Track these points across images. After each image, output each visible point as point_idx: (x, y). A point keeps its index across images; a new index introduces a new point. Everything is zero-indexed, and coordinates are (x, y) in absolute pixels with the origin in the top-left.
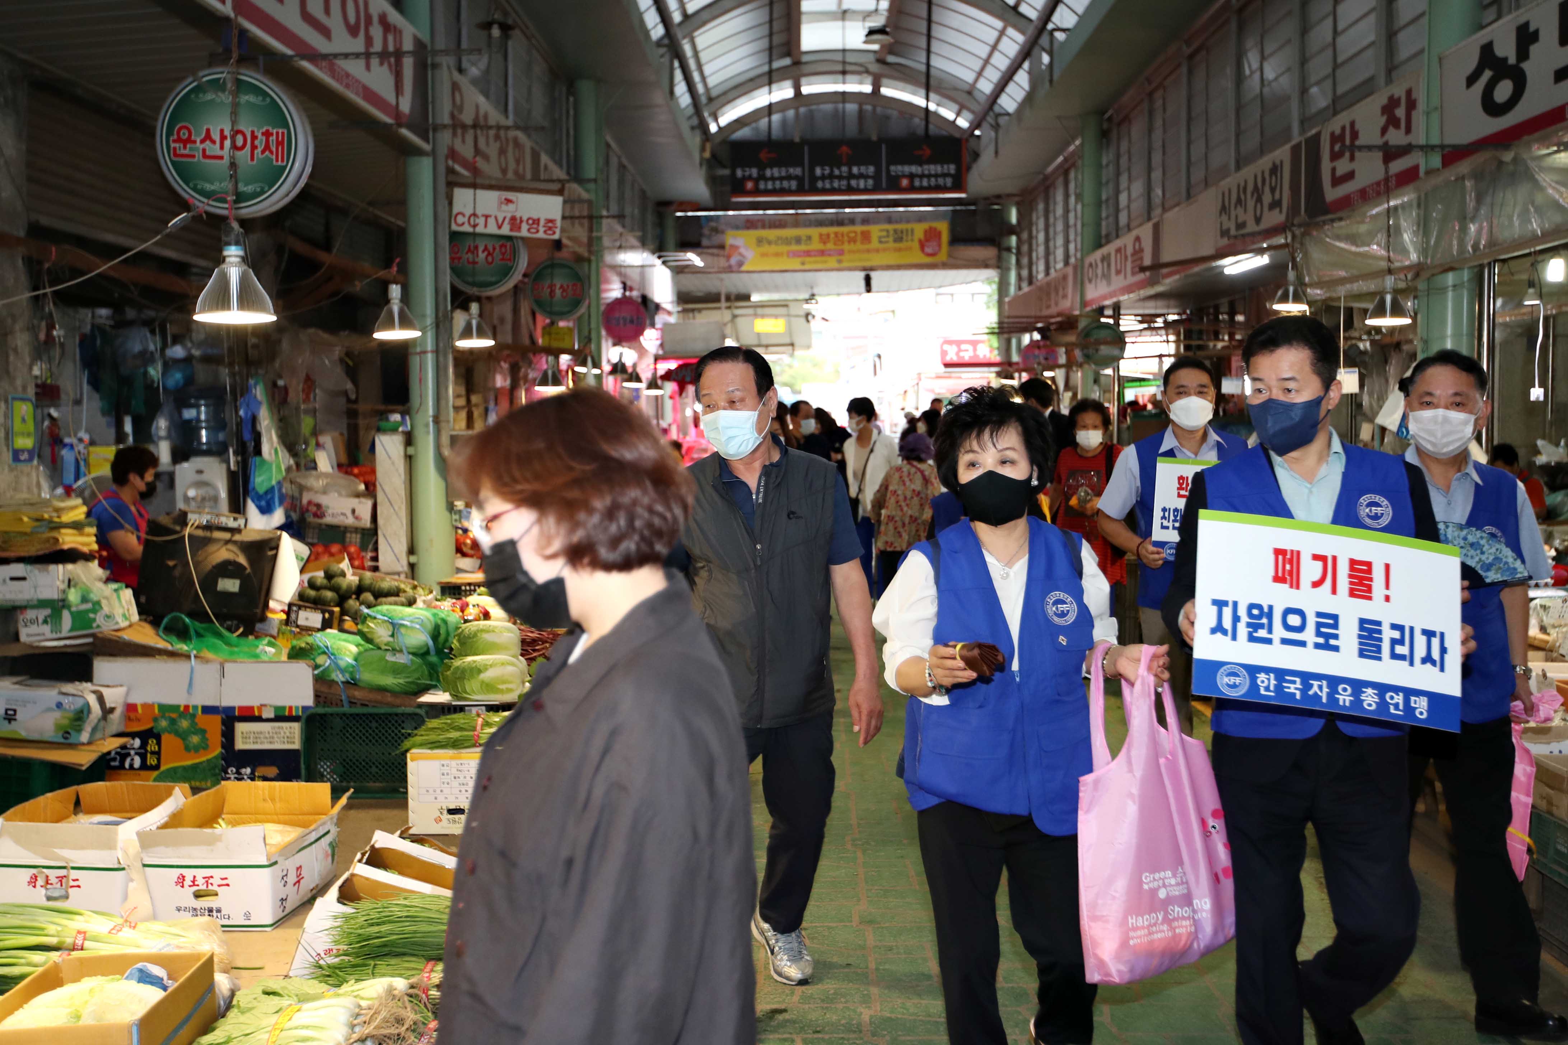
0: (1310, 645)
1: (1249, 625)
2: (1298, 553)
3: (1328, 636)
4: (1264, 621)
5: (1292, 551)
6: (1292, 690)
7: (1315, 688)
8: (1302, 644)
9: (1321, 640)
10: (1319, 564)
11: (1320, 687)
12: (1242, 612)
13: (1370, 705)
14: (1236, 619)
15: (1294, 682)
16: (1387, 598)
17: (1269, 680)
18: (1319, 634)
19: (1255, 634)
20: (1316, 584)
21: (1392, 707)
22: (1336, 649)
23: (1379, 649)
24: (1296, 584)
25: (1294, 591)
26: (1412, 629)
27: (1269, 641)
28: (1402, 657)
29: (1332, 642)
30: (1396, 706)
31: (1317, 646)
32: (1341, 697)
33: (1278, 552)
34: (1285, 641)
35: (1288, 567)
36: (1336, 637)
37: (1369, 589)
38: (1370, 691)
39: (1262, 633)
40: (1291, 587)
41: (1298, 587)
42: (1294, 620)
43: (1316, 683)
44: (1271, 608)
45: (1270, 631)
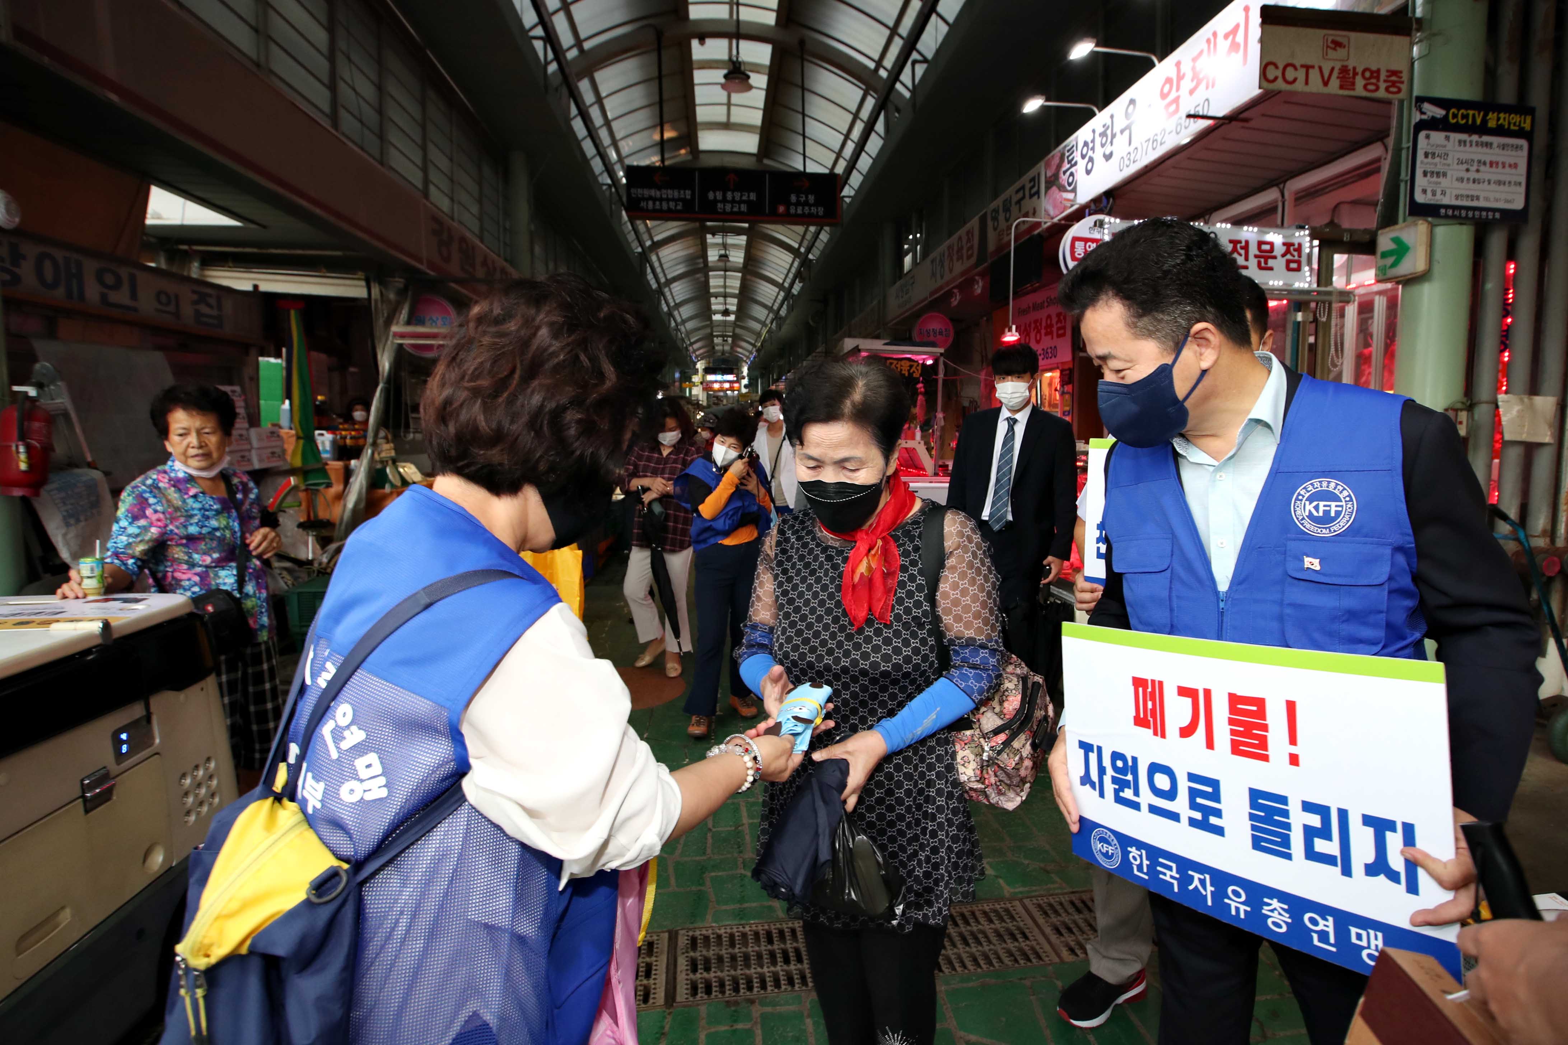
0: (1184, 820)
1: (1114, 780)
2: (1161, 683)
3: (1208, 812)
4: (1130, 777)
5: (1153, 681)
6: (1168, 878)
7: (1196, 882)
8: (1174, 817)
9: (1198, 816)
10: (1188, 701)
11: (1203, 882)
12: (1107, 762)
13: (1278, 925)
14: (1102, 771)
15: (1170, 868)
16: (1294, 760)
17: (1141, 856)
18: (1193, 806)
19: (1121, 794)
20: (1187, 732)
21: (1315, 936)
22: (1219, 831)
23: (1286, 842)
24: (1160, 731)
25: (1158, 738)
26: (1343, 814)
27: (1136, 806)
28: (1328, 860)
29: (1213, 820)
30: (1323, 935)
31: (1193, 822)
32: (1233, 905)
33: (1138, 683)
34: (1153, 809)
35: (1150, 705)
36: (1218, 813)
37: (1263, 743)
38: (1275, 903)
39: (1128, 794)
40: (1155, 734)
41: (1163, 736)
42: (1162, 782)
43: (1197, 876)
44: (1135, 759)
45: (1136, 793)
